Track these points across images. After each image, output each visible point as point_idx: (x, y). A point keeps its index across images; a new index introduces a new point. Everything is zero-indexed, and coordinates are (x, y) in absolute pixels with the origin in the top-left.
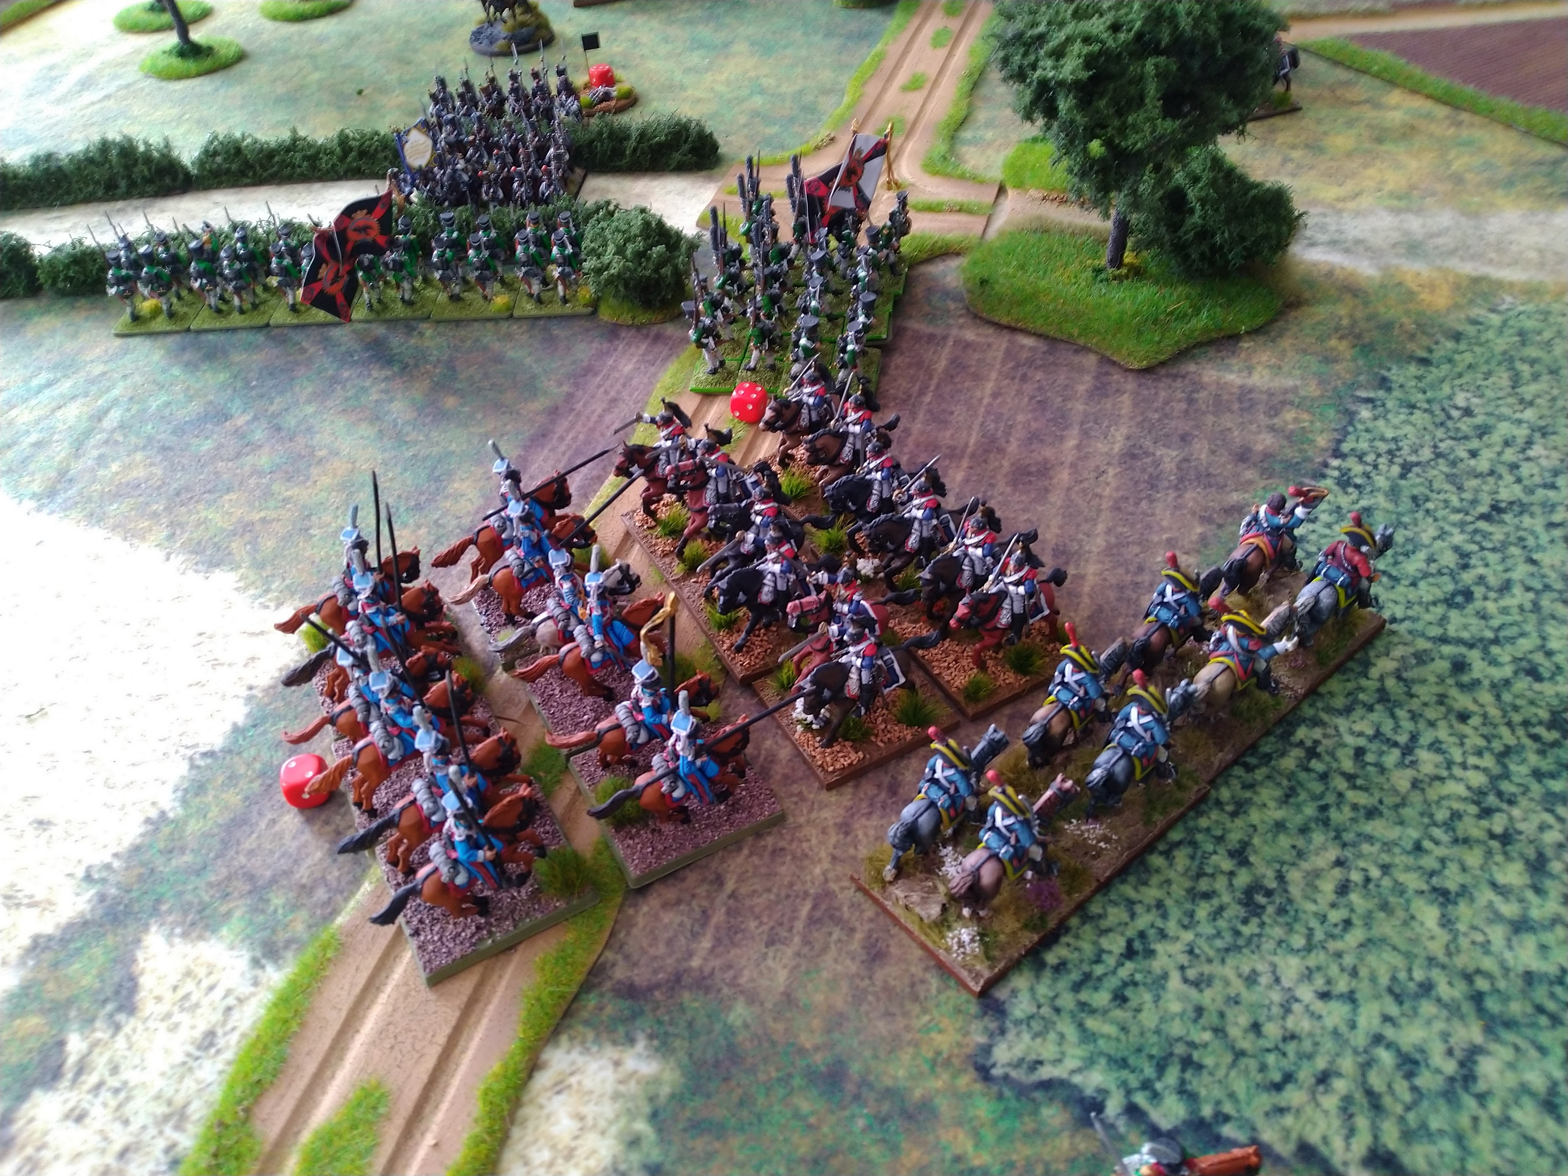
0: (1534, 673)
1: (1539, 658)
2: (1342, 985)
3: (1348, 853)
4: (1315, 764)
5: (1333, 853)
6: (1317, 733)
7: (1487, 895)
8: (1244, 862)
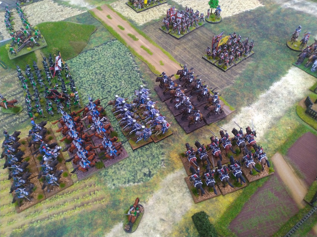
0: (109, 92)
1: (110, 94)
2: (104, 56)
3: (111, 64)
4: (120, 69)
5: (113, 63)
6: (123, 71)
7: (99, 68)
8: (118, 58)
